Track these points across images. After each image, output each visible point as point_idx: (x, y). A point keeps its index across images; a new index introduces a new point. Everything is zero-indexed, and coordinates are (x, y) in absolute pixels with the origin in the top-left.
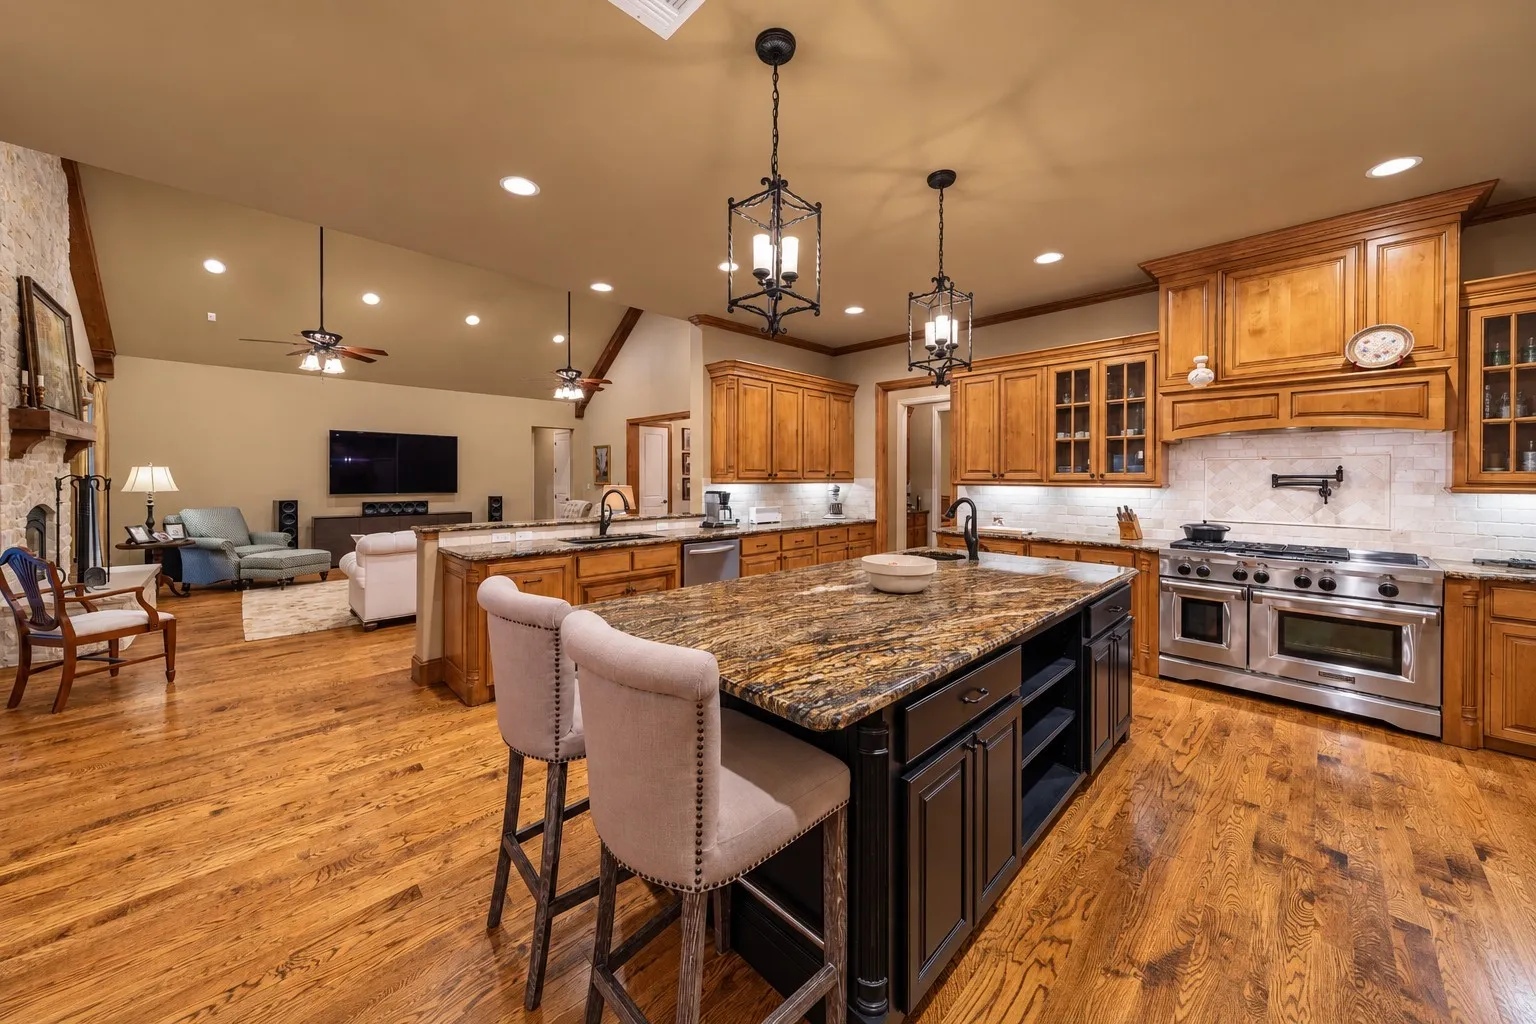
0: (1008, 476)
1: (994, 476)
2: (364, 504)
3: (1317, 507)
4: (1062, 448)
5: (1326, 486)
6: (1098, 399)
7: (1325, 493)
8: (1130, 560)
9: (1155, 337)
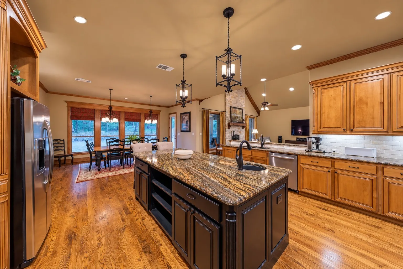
2: (297, 138)
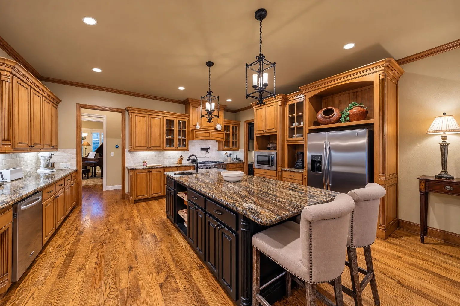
0: (152, 148)
1: (147, 148)
3: (206, 154)
4: (167, 140)
5: (207, 150)
6: (176, 128)
7: (207, 151)
8: (176, 170)
9: (189, 116)
